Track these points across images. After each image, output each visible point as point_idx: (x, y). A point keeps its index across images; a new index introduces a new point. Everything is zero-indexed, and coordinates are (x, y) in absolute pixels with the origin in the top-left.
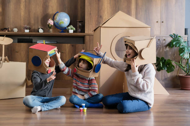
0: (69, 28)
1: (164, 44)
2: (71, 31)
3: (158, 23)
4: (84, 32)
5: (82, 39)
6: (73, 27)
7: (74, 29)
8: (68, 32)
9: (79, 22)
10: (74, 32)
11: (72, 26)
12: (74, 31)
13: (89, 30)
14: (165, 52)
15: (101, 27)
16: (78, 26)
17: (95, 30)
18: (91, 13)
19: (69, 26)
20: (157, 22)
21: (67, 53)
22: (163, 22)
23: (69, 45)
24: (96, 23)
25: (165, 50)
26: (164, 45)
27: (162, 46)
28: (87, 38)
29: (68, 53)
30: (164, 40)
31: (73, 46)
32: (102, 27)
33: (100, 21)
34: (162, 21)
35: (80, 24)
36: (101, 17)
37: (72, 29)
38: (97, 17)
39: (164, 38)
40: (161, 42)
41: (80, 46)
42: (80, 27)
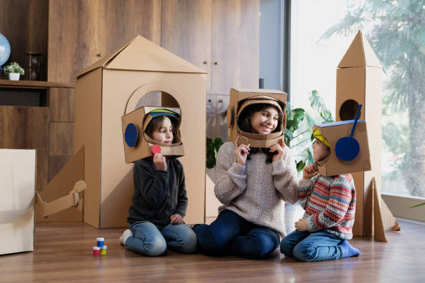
0: (10, 67)
1: (220, 109)
2: (15, 77)
3: (205, 65)
4: (45, 79)
5: (42, 96)
6: (20, 66)
7: (23, 71)
8: (7, 77)
9: (32, 55)
10: (22, 78)
11: (16, 66)
12: (21, 76)
13: (59, 73)
14: (222, 127)
15: (103, 68)
16: (30, 65)
17: (79, 77)
18: (63, 36)
19: (8, 63)
20: (205, 63)
21: (6, 128)
22: (216, 64)
23: (11, 107)
24: (74, 60)
25: (222, 123)
26: (220, 112)
27: (215, 115)
28: (54, 95)
29: (8, 128)
30: (221, 101)
31: (20, 110)
32: (107, 69)
33: (82, 56)
34: (214, 63)
35: (35, 61)
36: (84, 46)
37: (16, 71)
38: (75, 45)
39: (220, 98)
40: (215, 105)
41: (37, 112)
42: (34, 67)
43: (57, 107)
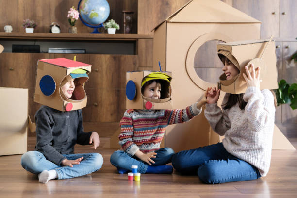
0: (108, 24)
1: (286, 54)
2: (112, 31)
3: (273, 15)
4: (136, 33)
5: (132, 46)
6: (116, 22)
7: (118, 26)
8: (106, 32)
9: (127, 13)
10: (117, 32)
11: (113, 22)
12: (117, 30)
13: (144, 28)
14: (288, 70)
15: (167, 22)
16: (125, 21)
17: (156, 29)
19: (107, 21)
20: (273, 13)
21: (104, 72)
22: (283, 14)
23: (108, 56)
24: (159, 16)
25: (288, 67)
26: (286, 57)
27: (281, 59)
28: (142, 44)
29: (106, 73)
30: (287, 47)
31: (115, 58)
32: (170, 22)
33: (165, 12)
34: (281, 12)
35: (129, 18)
36: (167, 4)
37: (113, 27)
38: (160, 3)
39: (286, 44)
40: (281, 51)
41: (128, 59)
42: (128, 23)
43: (144, 55)
